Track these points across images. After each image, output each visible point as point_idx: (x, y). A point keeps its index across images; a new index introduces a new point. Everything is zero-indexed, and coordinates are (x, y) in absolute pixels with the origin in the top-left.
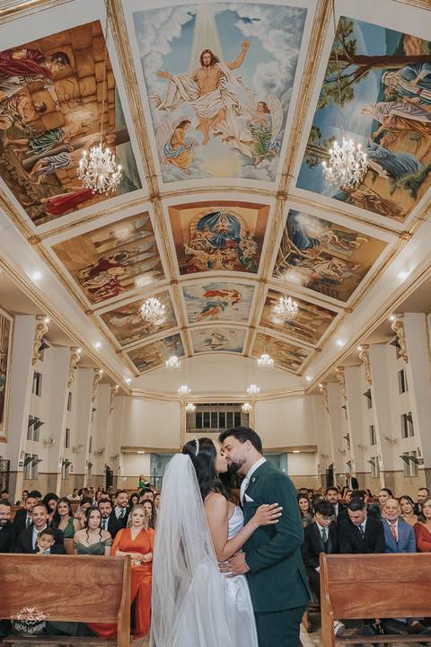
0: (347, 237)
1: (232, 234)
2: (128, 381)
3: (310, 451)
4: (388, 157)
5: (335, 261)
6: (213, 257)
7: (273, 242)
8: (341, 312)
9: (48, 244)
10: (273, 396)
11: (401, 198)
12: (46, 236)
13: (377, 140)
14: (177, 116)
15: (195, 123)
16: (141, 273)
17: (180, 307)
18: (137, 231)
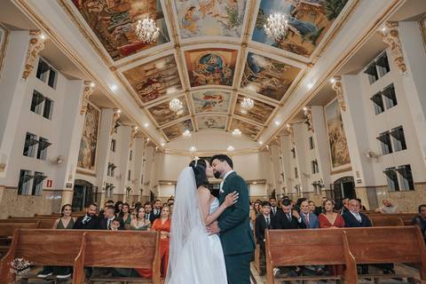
0: (279, 66)
1: (218, 65)
2: (163, 144)
3: (262, 182)
4: (300, 24)
5: (274, 79)
6: (208, 78)
7: (240, 70)
8: (277, 106)
9: (120, 71)
10: (241, 153)
11: (308, 45)
12: (119, 67)
13: (293, 16)
14: (188, 4)
15: (198, 8)
16: (170, 86)
17: (191, 104)
18: (168, 64)
